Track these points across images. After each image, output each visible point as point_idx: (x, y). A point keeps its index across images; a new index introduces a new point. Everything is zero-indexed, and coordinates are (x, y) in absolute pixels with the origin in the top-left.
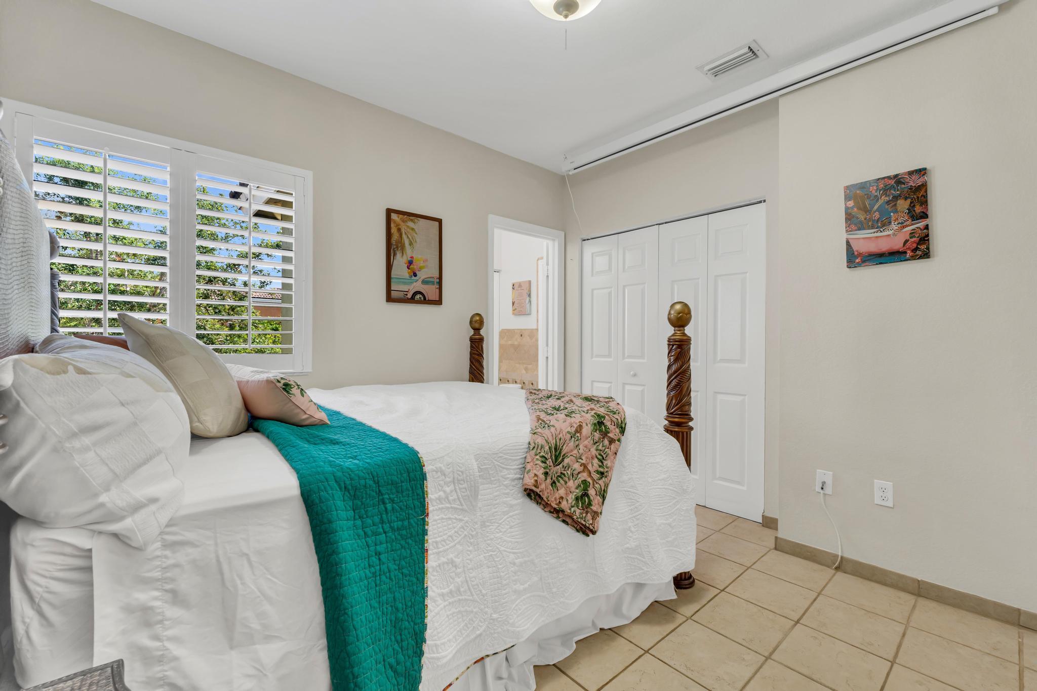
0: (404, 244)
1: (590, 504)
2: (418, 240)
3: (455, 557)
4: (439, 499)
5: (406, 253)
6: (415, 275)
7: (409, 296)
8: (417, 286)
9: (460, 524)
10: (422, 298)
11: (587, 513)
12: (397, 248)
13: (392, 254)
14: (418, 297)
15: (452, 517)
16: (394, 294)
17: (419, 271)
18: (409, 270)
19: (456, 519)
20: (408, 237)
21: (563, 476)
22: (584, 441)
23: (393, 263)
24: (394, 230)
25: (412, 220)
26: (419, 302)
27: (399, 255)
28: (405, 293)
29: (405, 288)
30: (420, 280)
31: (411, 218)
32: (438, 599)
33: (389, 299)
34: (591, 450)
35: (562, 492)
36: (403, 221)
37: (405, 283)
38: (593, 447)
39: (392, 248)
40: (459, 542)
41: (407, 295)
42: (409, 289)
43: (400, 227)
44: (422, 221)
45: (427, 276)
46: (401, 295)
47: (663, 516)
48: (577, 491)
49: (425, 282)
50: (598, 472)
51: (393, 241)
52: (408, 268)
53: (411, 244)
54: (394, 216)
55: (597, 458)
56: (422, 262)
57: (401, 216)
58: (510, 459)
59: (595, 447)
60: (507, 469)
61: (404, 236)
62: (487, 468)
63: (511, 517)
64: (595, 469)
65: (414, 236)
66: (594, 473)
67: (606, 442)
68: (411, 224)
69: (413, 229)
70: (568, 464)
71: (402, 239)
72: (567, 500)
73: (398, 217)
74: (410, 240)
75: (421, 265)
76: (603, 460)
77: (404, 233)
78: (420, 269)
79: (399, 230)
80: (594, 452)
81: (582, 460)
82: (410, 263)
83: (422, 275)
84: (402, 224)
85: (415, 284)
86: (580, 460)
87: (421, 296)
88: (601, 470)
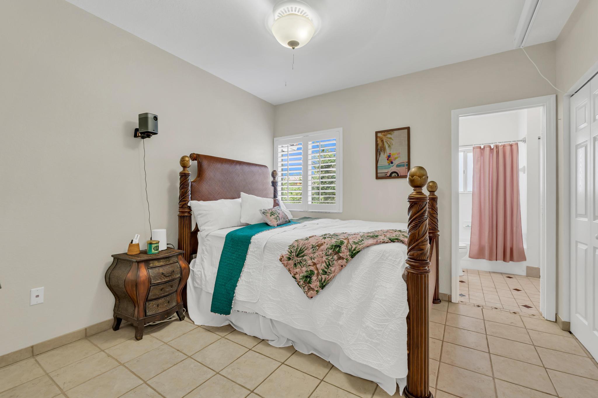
0: (385, 147)
1: (309, 282)
2: (394, 143)
3: (252, 272)
4: (252, 251)
5: (386, 152)
6: (392, 163)
7: (388, 175)
8: (394, 168)
9: (257, 263)
10: (396, 175)
11: (306, 285)
12: (381, 150)
13: (378, 155)
14: (393, 175)
15: (255, 259)
16: (379, 175)
17: (394, 160)
18: (388, 161)
19: (256, 260)
20: (387, 143)
21: (301, 263)
22: (319, 252)
23: (379, 159)
24: (379, 142)
25: (390, 134)
26: (395, 178)
27: (382, 154)
28: (386, 174)
29: (386, 171)
30: (395, 165)
31: (389, 132)
32: (244, 281)
33: (377, 178)
34: (323, 258)
35: (298, 270)
36: (384, 135)
37: (385, 168)
38: (325, 257)
39: (379, 150)
40: (255, 268)
41: (387, 174)
42: (388, 171)
43: (383, 139)
44: (396, 132)
45: (399, 162)
46: (383, 175)
47: (374, 323)
48: (305, 273)
49: (398, 166)
50: (323, 271)
51: (379, 148)
52: (388, 160)
53: (389, 146)
54: (379, 135)
55: (326, 263)
56: (396, 155)
57: (383, 133)
58: (282, 248)
59: (327, 257)
60: (280, 251)
61: (385, 143)
62: (271, 248)
63: (276, 270)
64: (321, 268)
65: (391, 142)
66: (321, 270)
67: (335, 257)
68: (389, 136)
69: (390, 138)
70: (305, 259)
71: (384, 146)
72: (299, 275)
73: (382, 134)
74: (389, 144)
75: (396, 157)
76: (329, 266)
77: (385, 142)
78: (395, 159)
79: (382, 141)
80: (324, 259)
81: (314, 260)
82: (389, 157)
83: (396, 162)
84: (384, 137)
85: (392, 168)
86: (313, 260)
87: (395, 174)
88: (326, 270)
